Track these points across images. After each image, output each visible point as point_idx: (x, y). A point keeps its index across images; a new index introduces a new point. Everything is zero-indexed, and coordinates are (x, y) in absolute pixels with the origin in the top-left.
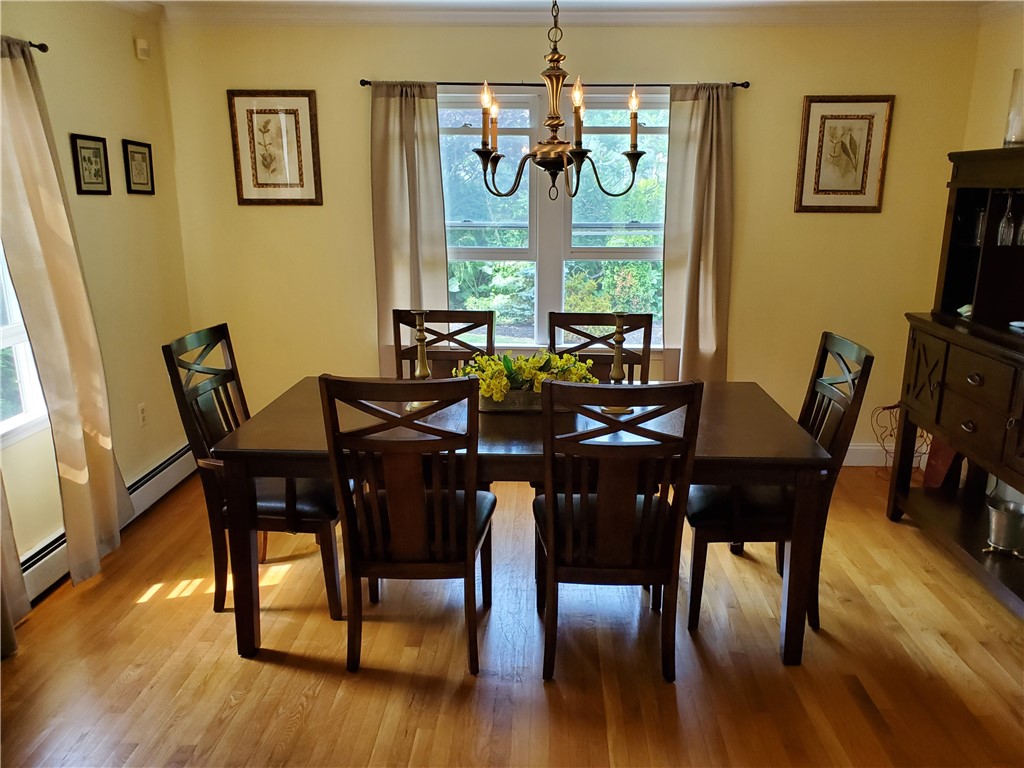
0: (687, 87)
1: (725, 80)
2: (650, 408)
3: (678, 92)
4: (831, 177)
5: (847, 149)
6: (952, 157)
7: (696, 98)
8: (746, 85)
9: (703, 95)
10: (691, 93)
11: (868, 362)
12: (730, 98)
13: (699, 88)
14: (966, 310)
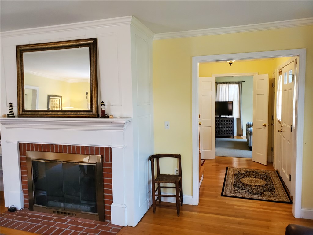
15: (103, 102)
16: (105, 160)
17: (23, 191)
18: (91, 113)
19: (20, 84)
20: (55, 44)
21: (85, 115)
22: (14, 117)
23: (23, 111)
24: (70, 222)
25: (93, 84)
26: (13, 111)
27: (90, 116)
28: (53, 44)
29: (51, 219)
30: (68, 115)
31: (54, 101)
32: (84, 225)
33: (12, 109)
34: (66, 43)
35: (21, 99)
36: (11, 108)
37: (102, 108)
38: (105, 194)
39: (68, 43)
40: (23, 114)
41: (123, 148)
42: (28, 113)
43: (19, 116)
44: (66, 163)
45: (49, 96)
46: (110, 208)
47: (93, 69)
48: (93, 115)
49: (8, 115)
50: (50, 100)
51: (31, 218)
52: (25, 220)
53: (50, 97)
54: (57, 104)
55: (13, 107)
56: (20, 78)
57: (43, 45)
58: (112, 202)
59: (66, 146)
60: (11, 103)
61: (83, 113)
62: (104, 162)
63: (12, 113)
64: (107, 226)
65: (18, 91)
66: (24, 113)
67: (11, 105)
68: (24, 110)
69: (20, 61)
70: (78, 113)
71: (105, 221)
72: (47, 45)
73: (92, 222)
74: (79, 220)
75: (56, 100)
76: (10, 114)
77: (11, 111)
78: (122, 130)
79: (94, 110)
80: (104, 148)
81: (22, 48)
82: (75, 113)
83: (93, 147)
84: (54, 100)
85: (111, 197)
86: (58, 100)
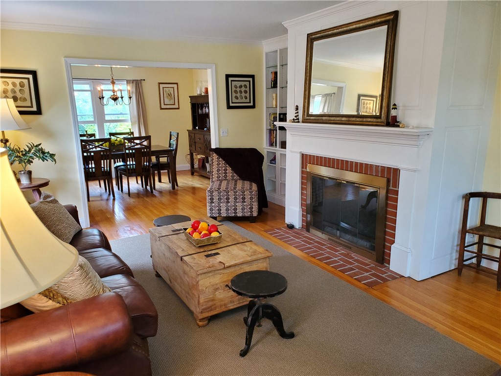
0: (130, 80)
1: (139, 79)
2: (143, 140)
3: (128, 82)
4: (167, 101)
5: (170, 95)
6: (190, 97)
7: (133, 83)
8: (144, 80)
9: (135, 82)
10: (131, 82)
11: (178, 133)
12: (141, 83)
13: (133, 81)
14: (197, 128)
15: (395, 105)
16: (391, 185)
17: (302, 209)
18: (379, 120)
19: (308, 82)
20: (347, 27)
21: (372, 122)
22: (299, 122)
23: (307, 116)
24: (342, 254)
25: (386, 78)
26: (298, 116)
27: (378, 124)
28: (345, 27)
29: (324, 245)
30: (353, 121)
31: (367, 103)
32: (357, 261)
33: (298, 112)
34: (360, 24)
35: (306, 101)
36: (296, 112)
37: (393, 113)
38: (387, 230)
39: (362, 23)
40: (307, 119)
41: (415, 171)
42: (312, 118)
43: (303, 122)
44: (345, 182)
45: (359, 96)
46: (390, 249)
47: (388, 57)
48: (381, 122)
49: (294, 119)
50: (362, 102)
51: (305, 239)
52: (298, 238)
53: (361, 98)
54: (370, 109)
55: (299, 111)
56: (308, 75)
57: (334, 30)
58: (393, 242)
59: (343, 160)
60: (297, 106)
61: (369, 120)
62: (390, 188)
63: (297, 117)
64: (383, 269)
65: (305, 91)
66: (308, 117)
67: (297, 109)
68: (309, 115)
69: (309, 53)
70: (365, 120)
71: (383, 264)
72: (338, 29)
73: (367, 261)
74: (353, 255)
75: (369, 102)
76: (295, 118)
77: (297, 114)
78: (417, 145)
79: (383, 115)
80: (392, 169)
81: (313, 36)
82: (361, 119)
83: (379, 166)
84: (366, 101)
85: (394, 236)
86: (372, 102)
